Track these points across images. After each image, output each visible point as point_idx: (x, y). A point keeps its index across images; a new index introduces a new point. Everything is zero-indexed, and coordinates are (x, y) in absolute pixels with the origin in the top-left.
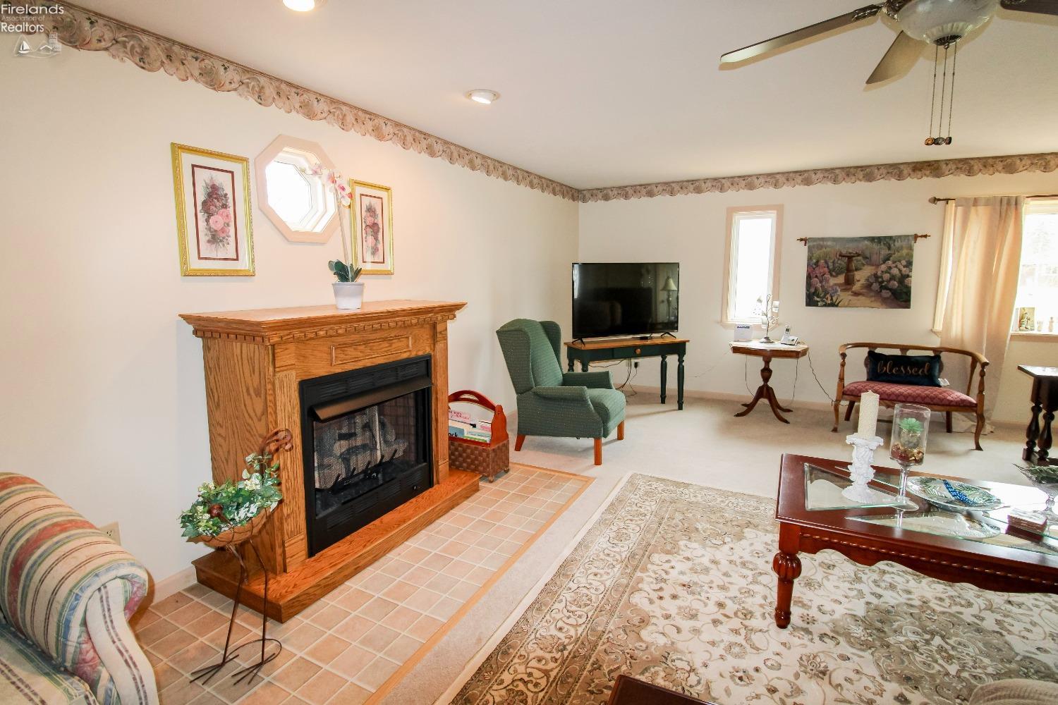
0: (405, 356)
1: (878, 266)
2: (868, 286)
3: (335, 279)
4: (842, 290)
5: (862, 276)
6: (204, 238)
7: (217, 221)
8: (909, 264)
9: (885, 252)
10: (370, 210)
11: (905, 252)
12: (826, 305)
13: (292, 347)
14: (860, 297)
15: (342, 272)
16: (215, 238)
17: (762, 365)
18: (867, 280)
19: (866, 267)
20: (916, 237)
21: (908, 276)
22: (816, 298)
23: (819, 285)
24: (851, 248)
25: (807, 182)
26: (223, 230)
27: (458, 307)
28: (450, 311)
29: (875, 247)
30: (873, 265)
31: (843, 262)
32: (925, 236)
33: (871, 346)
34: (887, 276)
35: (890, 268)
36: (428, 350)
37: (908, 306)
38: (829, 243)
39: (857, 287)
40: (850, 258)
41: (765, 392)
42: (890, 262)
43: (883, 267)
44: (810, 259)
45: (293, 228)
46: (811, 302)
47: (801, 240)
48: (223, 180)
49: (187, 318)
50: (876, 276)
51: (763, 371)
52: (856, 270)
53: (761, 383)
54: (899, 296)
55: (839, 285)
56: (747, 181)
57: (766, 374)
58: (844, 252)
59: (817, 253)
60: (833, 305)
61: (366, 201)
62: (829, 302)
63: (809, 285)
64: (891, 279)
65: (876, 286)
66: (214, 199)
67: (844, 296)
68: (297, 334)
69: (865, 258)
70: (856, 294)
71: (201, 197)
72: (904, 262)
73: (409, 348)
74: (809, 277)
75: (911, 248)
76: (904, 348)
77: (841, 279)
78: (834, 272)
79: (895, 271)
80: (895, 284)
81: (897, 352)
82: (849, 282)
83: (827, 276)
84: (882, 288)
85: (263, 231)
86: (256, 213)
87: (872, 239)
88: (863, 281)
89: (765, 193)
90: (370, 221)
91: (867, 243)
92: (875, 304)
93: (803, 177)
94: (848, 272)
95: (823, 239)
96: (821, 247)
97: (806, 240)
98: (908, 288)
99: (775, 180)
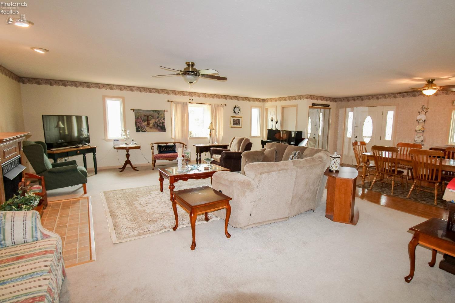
1: (156, 119)
2: (154, 125)
4: (147, 127)
5: (152, 122)
8: (164, 119)
9: (157, 115)
11: (162, 115)
12: (142, 132)
14: (152, 129)
17: (126, 153)
18: (153, 123)
19: (152, 120)
20: (165, 111)
21: (164, 122)
22: (139, 129)
23: (139, 125)
24: (148, 114)
25: (132, 90)
29: (154, 113)
30: (154, 119)
31: (146, 118)
32: (167, 111)
33: (158, 143)
34: (159, 122)
35: (159, 120)
37: (165, 131)
38: (141, 111)
39: (151, 125)
40: (148, 116)
41: (128, 162)
42: (159, 118)
43: (157, 120)
44: (135, 116)
46: (138, 131)
47: (132, 110)
50: (156, 122)
51: (126, 155)
52: (150, 120)
53: (126, 159)
54: (162, 128)
55: (145, 125)
57: (128, 156)
58: (146, 114)
59: (138, 114)
60: (144, 131)
62: (143, 130)
63: (136, 125)
64: (160, 123)
65: (156, 125)
67: (147, 129)
69: (152, 117)
70: (151, 128)
72: (163, 118)
74: (136, 122)
75: (164, 114)
77: (146, 123)
78: (144, 121)
79: (161, 121)
80: (161, 125)
81: (165, 145)
82: (148, 124)
83: (142, 122)
84: (158, 126)
87: (153, 111)
88: (152, 124)
89: (117, 92)
91: (152, 112)
92: (157, 131)
93: (131, 88)
94: (148, 121)
95: (139, 110)
96: (138, 113)
97: (133, 110)
98: (165, 126)
99: (120, 87)
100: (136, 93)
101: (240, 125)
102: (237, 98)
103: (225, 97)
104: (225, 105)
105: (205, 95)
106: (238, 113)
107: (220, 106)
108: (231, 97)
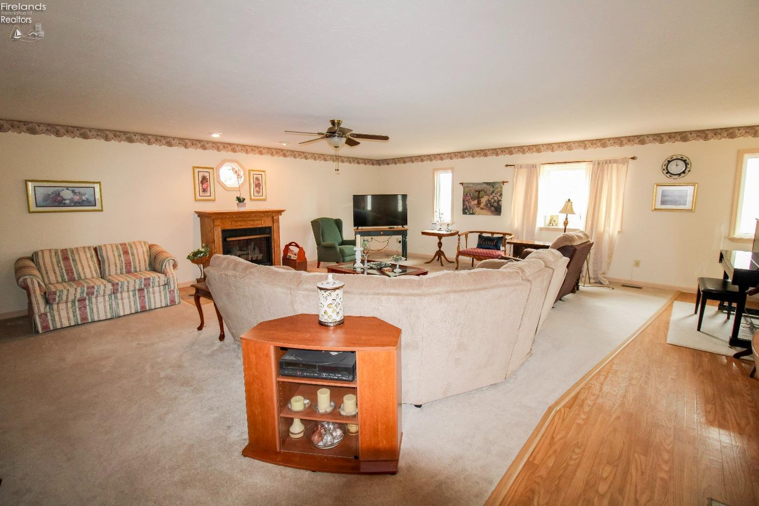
0: (260, 226)
1: (489, 196)
2: (486, 205)
3: (237, 202)
4: (477, 207)
5: (484, 200)
6: (201, 191)
7: (205, 186)
8: (501, 195)
9: (492, 189)
10: (257, 179)
11: (499, 189)
12: (470, 214)
13: (219, 220)
14: (484, 210)
15: (240, 200)
16: (204, 190)
17: (438, 241)
18: (486, 202)
19: (485, 197)
20: (503, 182)
21: (501, 201)
22: (466, 211)
23: (468, 205)
24: (479, 188)
25: (462, 157)
26: (206, 188)
27: (283, 211)
28: (280, 212)
29: (488, 187)
30: (487, 195)
31: (476, 194)
32: (507, 182)
33: (482, 232)
34: (493, 201)
35: (494, 197)
36: (270, 225)
37: (500, 215)
38: (471, 185)
39: (482, 205)
40: (479, 192)
41: (440, 254)
42: (494, 194)
43: (491, 196)
44: (464, 192)
45: (228, 186)
46: (464, 213)
47: (460, 184)
48: (207, 175)
49: (196, 212)
50: (489, 200)
51: (439, 243)
52: (482, 197)
53: (438, 249)
54: (496, 209)
55: (475, 204)
56: (440, 157)
57: (440, 245)
58: (477, 189)
59: (467, 190)
60: (473, 214)
61: (255, 176)
62: (472, 212)
63: (464, 204)
64: (495, 202)
65: (489, 205)
66: (204, 180)
67: (477, 210)
68: (220, 216)
69: (485, 192)
70: (482, 209)
71: (200, 180)
72: (499, 194)
73: (266, 223)
74: (464, 201)
75: (502, 188)
76: (493, 233)
77: (476, 202)
78: (473, 199)
79: (496, 198)
80: (496, 204)
81: (490, 235)
82: (479, 203)
83: (471, 200)
84: (492, 206)
85: (219, 189)
86: (216, 182)
87: (487, 183)
88: (484, 203)
89: (447, 162)
90: (257, 182)
91: (485, 185)
92: (489, 214)
93: (461, 155)
94: (479, 198)
95: (468, 184)
96: (468, 187)
97: (462, 184)
98: (501, 206)
99: (451, 156)
100: (469, 160)
102: (683, 136)
103: (641, 139)
104: (633, 158)
105: (583, 144)
106: (683, 175)
107: (615, 161)
108: (659, 138)
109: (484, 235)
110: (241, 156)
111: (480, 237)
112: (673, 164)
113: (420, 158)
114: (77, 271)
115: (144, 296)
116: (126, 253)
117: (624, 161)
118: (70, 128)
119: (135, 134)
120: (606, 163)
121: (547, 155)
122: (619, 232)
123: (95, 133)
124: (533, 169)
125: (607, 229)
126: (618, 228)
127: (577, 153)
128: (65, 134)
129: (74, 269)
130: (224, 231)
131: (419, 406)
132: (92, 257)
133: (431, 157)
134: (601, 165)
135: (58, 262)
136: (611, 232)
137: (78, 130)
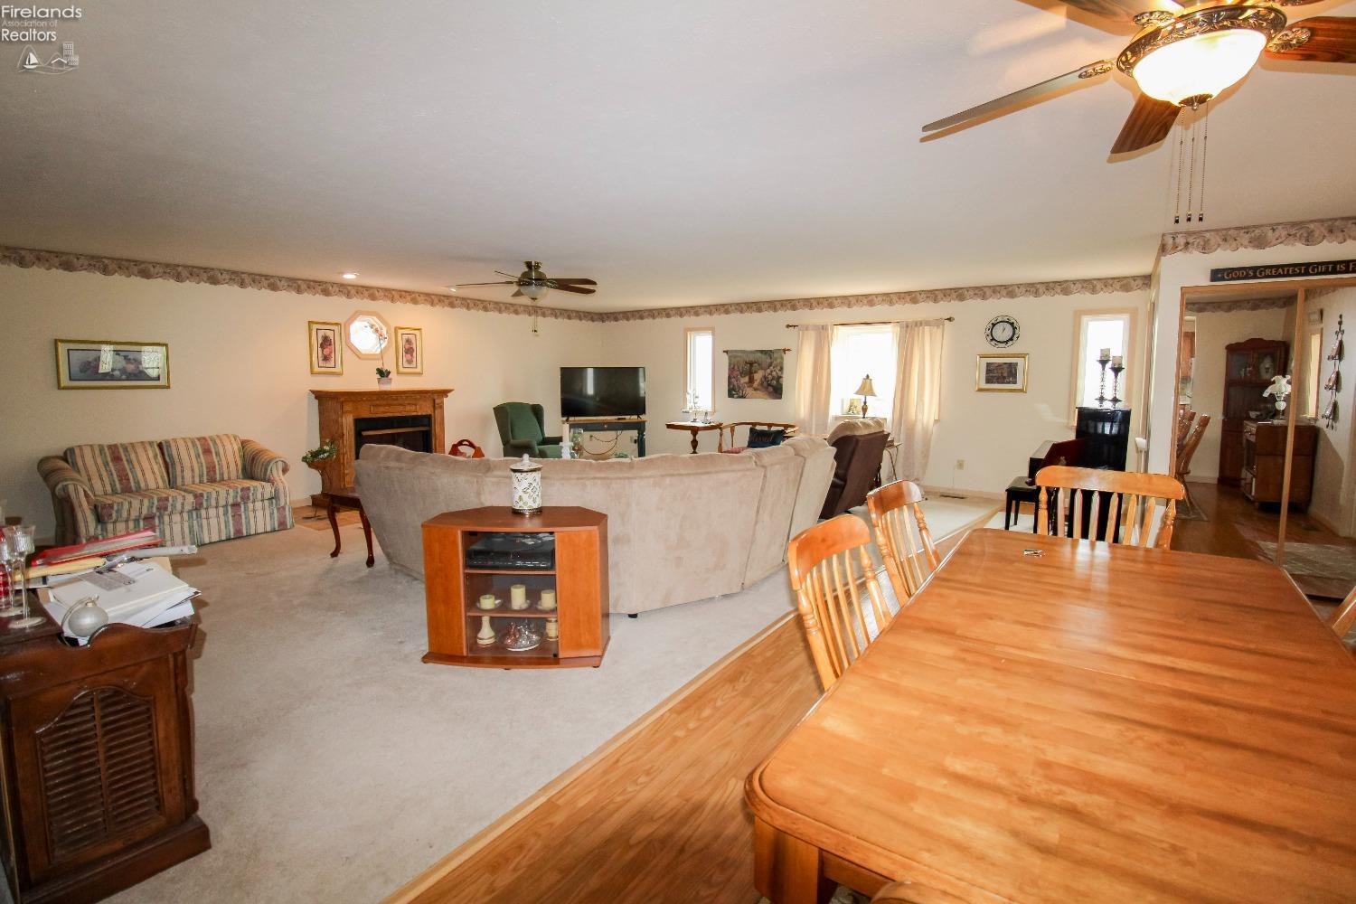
0: (415, 414)
1: (765, 370)
2: (762, 384)
3: (378, 376)
4: (748, 387)
5: (758, 376)
6: (320, 359)
7: (326, 351)
8: (781, 369)
9: (769, 360)
10: (408, 341)
11: (779, 361)
12: (739, 397)
13: (351, 404)
14: (757, 392)
15: (382, 373)
16: (326, 358)
17: (692, 437)
18: (761, 379)
19: (759, 371)
20: (784, 350)
21: (781, 377)
22: (733, 392)
23: (735, 383)
24: (751, 358)
25: (727, 312)
26: (329, 355)
27: (450, 391)
28: (445, 393)
29: (763, 356)
30: (763, 369)
31: (747, 367)
32: (788, 350)
33: (754, 424)
34: (770, 377)
35: (772, 372)
36: (429, 412)
37: (780, 398)
38: (739, 354)
39: (756, 384)
40: (751, 364)
42: (771, 368)
43: (769, 371)
44: (730, 364)
45: (363, 352)
46: (730, 395)
47: (724, 352)
48: (330, 334)
49: (313, 392)
50: (765, 377)
51: (692, 442)
52: (755, 372)
54: (775, 390)
55: (746, 383)
56: (694, 311)
57: (694, 443)
58: (748, 360)
59: (733, 360)
60: (743, 397)
61: (405, 337)
62: (741, 395)
63: (729, 383)
64: (773, 379)
65: (765, 384)
66: (326, 342)
67: (749, 391)
68: (353, 398)
69: (759, 364)
70: (755, 389)
71: (320, 342)
72: (779, 368)
73: (423, 409)
74: (729, 378)
75: (782, 358)
76: (770, 425)
77: (747, 379)
78: (743, 374)
79: (774, 373)
80: (774, 383)
81: (765, 428)
82: (751, 381)
83: (739, 377)
84: (769, 385)
85: (348, 355)
86: (344, 346)
87: (762, 352)
88: (758, 381)
89: (704, 319)
90: (407, 346)
91: (759, 354)
92: (766, 396)
93: (724, 308)
94: (751, 374)
95: (736, 351)
96: (735, 357)
97: (726, 352)
98: (781, 385)
99: (710, 309)
100: (735, 317)
101: (1015, 383)
102: (1009, 291)
103: (958, 294)
104: (949, 319)
105: (888, 298)
106: (1010, 343)
107: (928, 323)
108: (981, 292)
109: (758, 428)
110: (381, 305)
111: (752, 430)
112: (999, 328)
113: (666, 312)
114: (135, 477)
115: (240, 515)
116: (207, 451)
117: (938, 323)
118: (124, 263)
119: (222, 271)
120: (916, 325)
121: (841, 313)
122: (936, 421)
123: (161, 270)
124: (822, 334)
125: (920, 417)
126: (934, 416)
127: (881, 310)
128: (116, 271)
129: (130, 475)
130: (358, 421)
131: (634, 616)
132: (155, 457)
133: (680, 312)
134: (910, 328)
135: (106, 464)
136: (925, 421)
137: (135, 265)
